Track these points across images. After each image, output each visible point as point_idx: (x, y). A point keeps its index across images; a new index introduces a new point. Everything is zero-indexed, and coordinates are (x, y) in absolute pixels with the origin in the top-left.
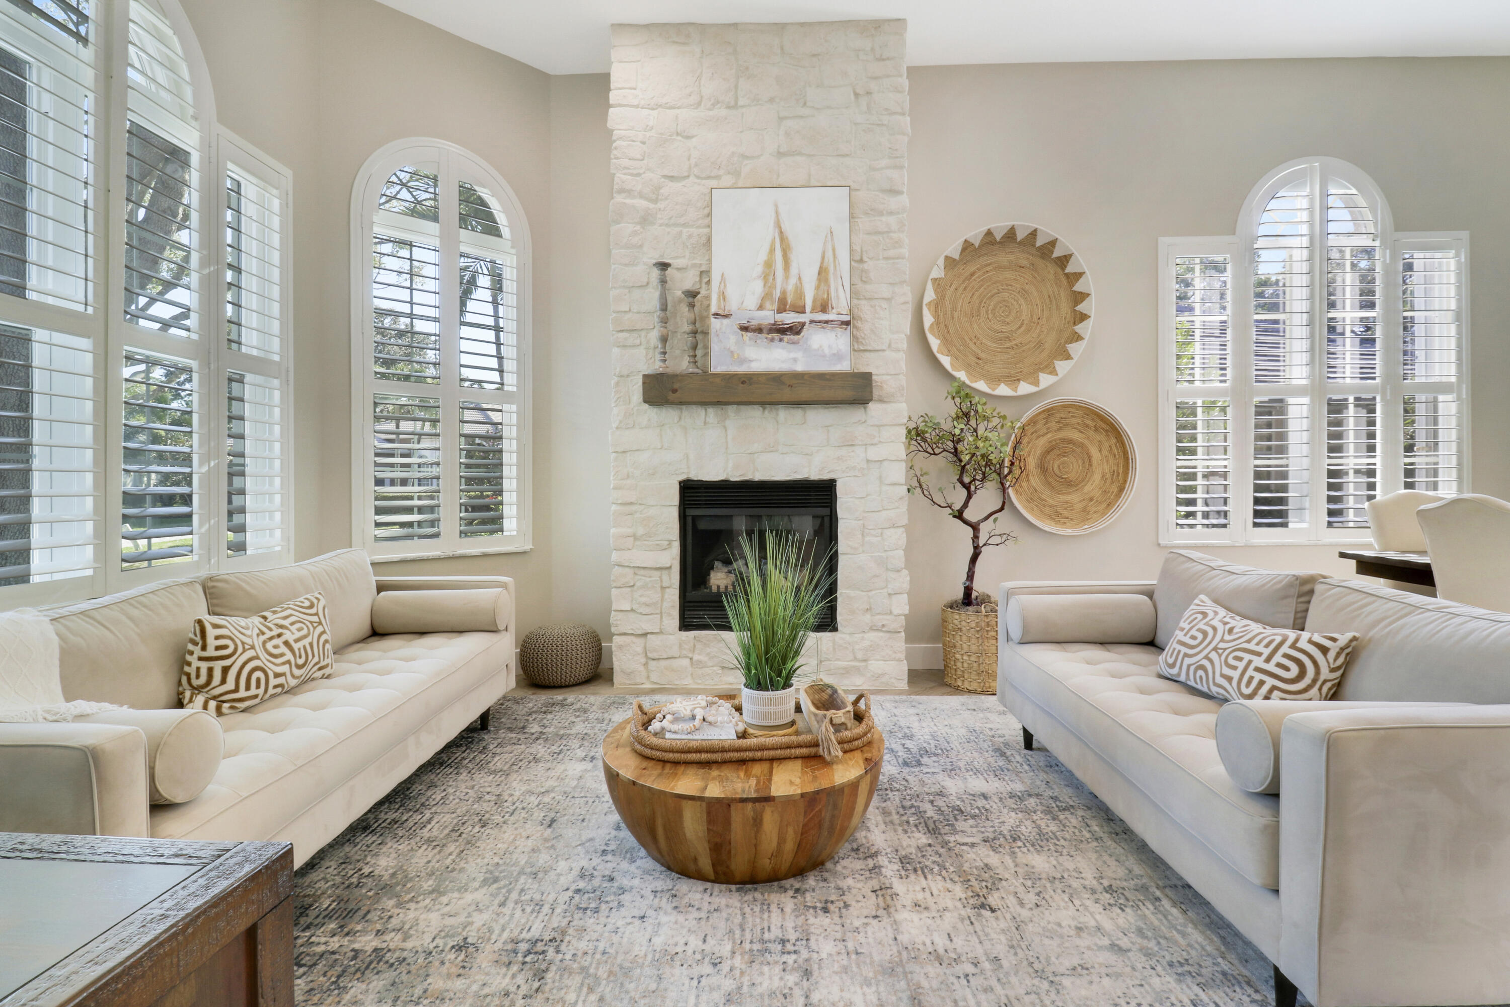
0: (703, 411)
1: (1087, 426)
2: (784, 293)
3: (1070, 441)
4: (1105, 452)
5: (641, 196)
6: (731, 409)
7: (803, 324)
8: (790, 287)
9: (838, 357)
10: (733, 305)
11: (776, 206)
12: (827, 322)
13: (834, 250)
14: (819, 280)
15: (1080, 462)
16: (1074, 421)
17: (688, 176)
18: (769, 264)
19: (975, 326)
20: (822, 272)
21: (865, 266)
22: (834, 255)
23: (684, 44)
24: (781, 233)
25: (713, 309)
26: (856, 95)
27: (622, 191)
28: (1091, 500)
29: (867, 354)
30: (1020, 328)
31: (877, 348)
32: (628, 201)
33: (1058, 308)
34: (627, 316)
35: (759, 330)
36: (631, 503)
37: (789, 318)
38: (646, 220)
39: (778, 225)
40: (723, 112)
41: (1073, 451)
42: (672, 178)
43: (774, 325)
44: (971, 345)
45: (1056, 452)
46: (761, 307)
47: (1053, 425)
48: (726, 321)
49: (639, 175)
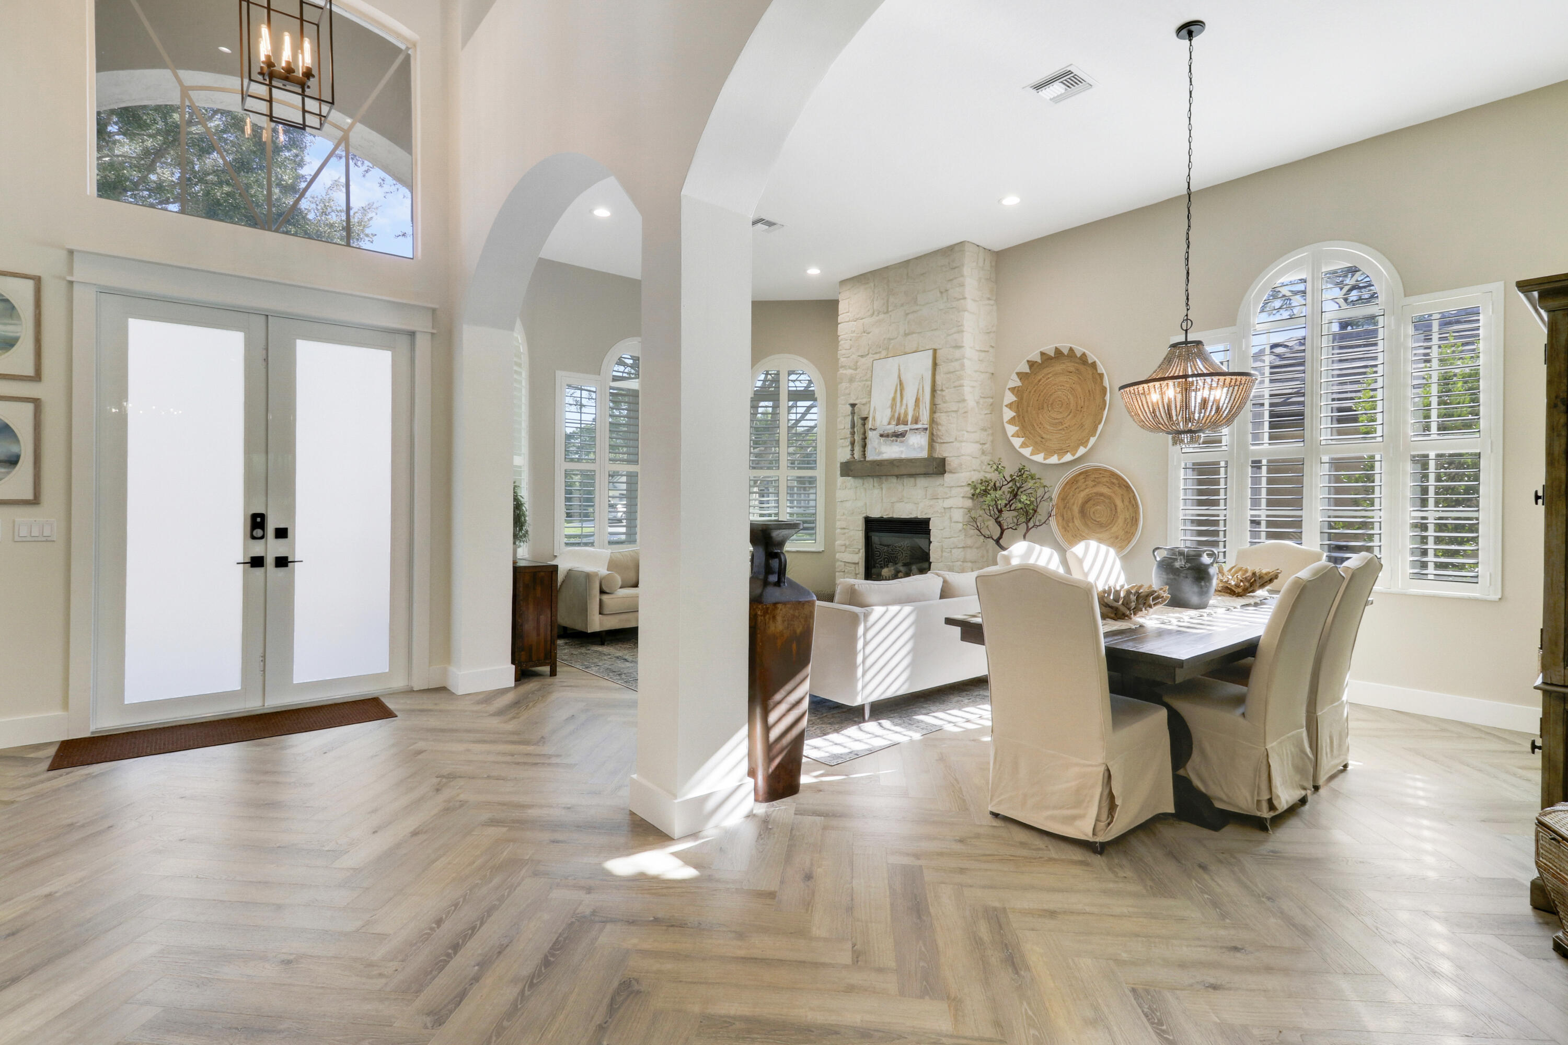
0: (872, 480)
1: (1113, 483)
2: (899, 414)
3: (1102, 495)
4: (1126, 503)
5: (850, 368)
6: (884, 478)
7: (907, 431)
8: (903, 411)
9: (921, 448)
10: (878, 423)
11: (899, 366)
12: (917, 429)
13: (923, 388)
14: (915, 405)
15: (1108, 509)
16: (1105, 480)
17: (868, 354)
18: (894, 399)
19: (1041, 416)
20: (917, 401)
21: (944, 393)
22: (923, 391)
23: (867, 283)
24: (900, 381)
25: (870, 427)
26: (941, 293)
27: (842, 367)
28: (1117, 538)
29: (945, 444)
30: (1069, 415)
31: (951, 441)
32: (844, 372)
33: (1094, 399)
34: (843, 431)
35: (888, 436)
36: (844, 528)
37: (901, 428)
38: (851, 380)
39: (899, 377)
40: (882, 316)
41: (1104, 502)
42: (862, 356)
43: (894, 432)
44: (1038, 429)
45: (1091, 502)
46: (889, 424)
47: (1090, 483)
48: (874, 432)
49: (849, 357)
